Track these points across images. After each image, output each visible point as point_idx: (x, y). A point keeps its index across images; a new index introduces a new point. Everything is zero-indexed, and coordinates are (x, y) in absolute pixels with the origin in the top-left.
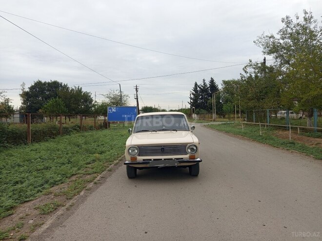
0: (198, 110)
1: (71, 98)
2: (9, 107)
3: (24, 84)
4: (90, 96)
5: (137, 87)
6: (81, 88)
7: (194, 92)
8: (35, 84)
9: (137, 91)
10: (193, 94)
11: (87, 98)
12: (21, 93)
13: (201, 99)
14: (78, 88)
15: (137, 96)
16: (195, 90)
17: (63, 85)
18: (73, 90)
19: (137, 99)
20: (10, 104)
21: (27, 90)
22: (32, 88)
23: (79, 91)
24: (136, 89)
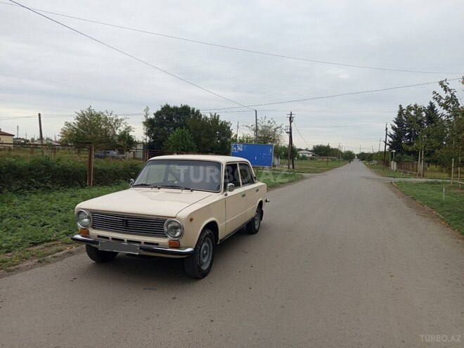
0: (399, 155)
1: (203, 129)
2: (130, 138)
3: (147, 109)
4: (229, 127)
5: (291, 114)
6: (218, 116)
7: (396, 126)
8: (162, 109)
9: (291, 122)
10: (393, 128)
11: (224, 130)
12: (144, 120)
13: (409, 137)
14: (215, 116)
15: (291, 129)
16: (399, 121)
17: (195, 111)
18: (206, 118)
19: (290, 133)
20: (131, 134)
21: (153, 117)
22: (157, 114)
23: (215, 120)
24: (290, 118)
